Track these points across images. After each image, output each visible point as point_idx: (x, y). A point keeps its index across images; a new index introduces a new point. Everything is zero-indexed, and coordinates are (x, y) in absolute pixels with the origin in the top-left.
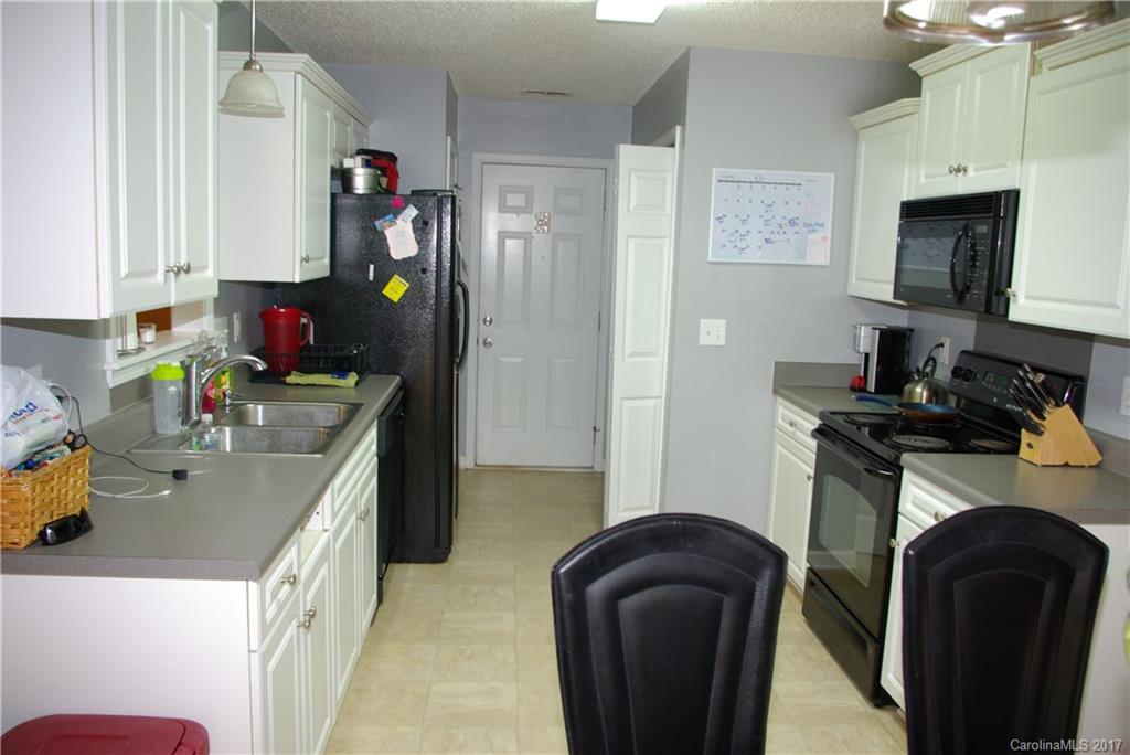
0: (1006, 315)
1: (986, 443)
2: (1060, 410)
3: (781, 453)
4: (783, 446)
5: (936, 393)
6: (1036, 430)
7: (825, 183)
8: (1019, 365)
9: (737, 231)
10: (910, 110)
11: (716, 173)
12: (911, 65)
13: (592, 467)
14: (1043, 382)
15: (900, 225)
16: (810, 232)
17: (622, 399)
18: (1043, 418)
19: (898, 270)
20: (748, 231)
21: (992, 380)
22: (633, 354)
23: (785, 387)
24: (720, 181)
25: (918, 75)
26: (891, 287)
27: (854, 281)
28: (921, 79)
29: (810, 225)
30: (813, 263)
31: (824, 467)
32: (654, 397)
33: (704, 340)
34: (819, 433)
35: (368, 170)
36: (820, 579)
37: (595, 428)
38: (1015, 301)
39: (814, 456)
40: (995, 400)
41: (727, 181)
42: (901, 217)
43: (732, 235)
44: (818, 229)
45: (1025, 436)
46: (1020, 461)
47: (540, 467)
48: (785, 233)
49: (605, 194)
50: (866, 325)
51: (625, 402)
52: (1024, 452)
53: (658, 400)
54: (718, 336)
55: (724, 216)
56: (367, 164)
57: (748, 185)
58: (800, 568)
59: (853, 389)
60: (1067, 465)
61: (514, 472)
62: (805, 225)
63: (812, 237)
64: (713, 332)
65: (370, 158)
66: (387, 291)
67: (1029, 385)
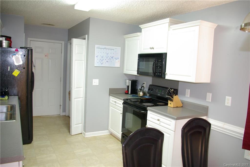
0: (165, 78)
1: (160, 104)
2: (176, 96)
3: (112, 108)
4: (112, 107)
5: (144, 94)
6: (172, 101)
7: (119, 49)
8: (168, 88)
9: (101, 59)
10: (139, 35)
11: (96, 46)
12: (139, 26)
13: (60, 114)
14: (173, 91)
15: (138, 59)
16: (116, 60)
17: (75, 98)
18: (173, 98)
19: (138, 69)
20: (103, 59)
21: (158, 90)
22: (77, 88)
23: (111, 93)
24: (97, 48)
25: (141, 28)
26: (137, 72)
27: (125, 70)
28: (141, 29)
29: (116, 58)
30: (116, 66)
31: (125, 111)
32: (81, 98)
33: (94, 84)
34: (124, 103)
35: (7, 41)
36: (125, 135)
37: (60, 105)
38: (167, 75)
39: (122, 109)
40: (159, 95)
41: (98, 48)
42: (138, 57)
43: (100, 60)
44: (118, 59)
45: (169, 102)
46: (168, 107)
47: (46, 116)
48: (111, 60)
49: (62, 49)
50: (128, 80)
51: (75, 99)
52: (169, 105)
53: (83, 98)
54: (97, 83)
55: (98, 56)
56: (6, 40)
57: (103, 49)
58: (119, 134)
59: (126, 93)
60: (177, 107)
61: (40, 117)
62: (115, 58)
63: (117, 61)
64: (96, 82)
65: (6, 38)
66: (14, 74)
67: (171, 92)
